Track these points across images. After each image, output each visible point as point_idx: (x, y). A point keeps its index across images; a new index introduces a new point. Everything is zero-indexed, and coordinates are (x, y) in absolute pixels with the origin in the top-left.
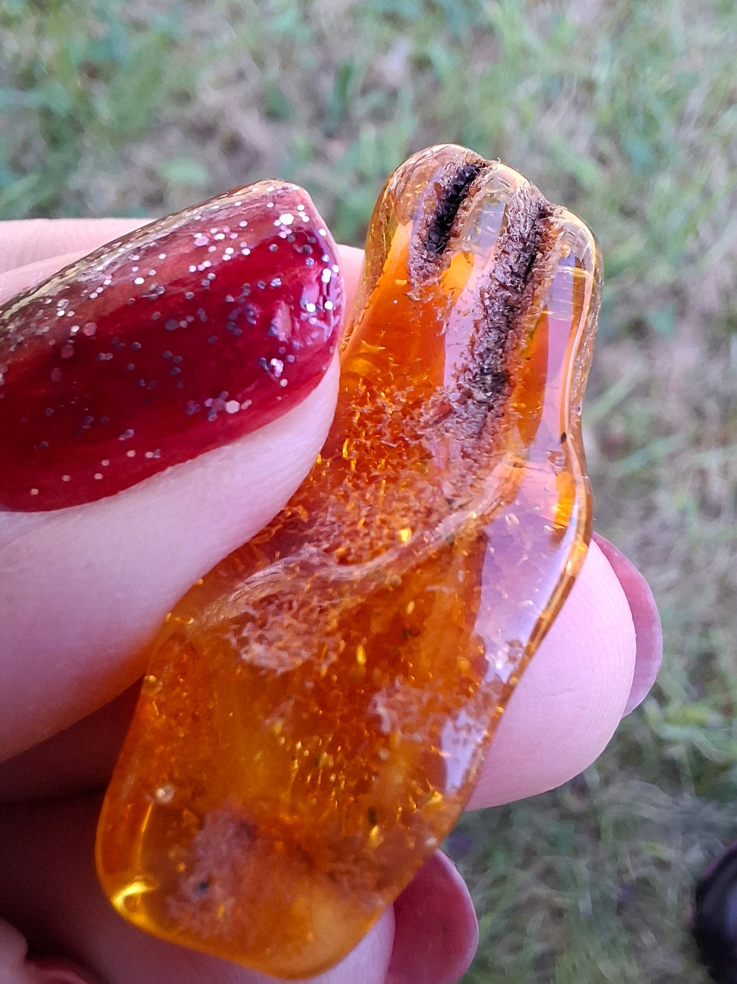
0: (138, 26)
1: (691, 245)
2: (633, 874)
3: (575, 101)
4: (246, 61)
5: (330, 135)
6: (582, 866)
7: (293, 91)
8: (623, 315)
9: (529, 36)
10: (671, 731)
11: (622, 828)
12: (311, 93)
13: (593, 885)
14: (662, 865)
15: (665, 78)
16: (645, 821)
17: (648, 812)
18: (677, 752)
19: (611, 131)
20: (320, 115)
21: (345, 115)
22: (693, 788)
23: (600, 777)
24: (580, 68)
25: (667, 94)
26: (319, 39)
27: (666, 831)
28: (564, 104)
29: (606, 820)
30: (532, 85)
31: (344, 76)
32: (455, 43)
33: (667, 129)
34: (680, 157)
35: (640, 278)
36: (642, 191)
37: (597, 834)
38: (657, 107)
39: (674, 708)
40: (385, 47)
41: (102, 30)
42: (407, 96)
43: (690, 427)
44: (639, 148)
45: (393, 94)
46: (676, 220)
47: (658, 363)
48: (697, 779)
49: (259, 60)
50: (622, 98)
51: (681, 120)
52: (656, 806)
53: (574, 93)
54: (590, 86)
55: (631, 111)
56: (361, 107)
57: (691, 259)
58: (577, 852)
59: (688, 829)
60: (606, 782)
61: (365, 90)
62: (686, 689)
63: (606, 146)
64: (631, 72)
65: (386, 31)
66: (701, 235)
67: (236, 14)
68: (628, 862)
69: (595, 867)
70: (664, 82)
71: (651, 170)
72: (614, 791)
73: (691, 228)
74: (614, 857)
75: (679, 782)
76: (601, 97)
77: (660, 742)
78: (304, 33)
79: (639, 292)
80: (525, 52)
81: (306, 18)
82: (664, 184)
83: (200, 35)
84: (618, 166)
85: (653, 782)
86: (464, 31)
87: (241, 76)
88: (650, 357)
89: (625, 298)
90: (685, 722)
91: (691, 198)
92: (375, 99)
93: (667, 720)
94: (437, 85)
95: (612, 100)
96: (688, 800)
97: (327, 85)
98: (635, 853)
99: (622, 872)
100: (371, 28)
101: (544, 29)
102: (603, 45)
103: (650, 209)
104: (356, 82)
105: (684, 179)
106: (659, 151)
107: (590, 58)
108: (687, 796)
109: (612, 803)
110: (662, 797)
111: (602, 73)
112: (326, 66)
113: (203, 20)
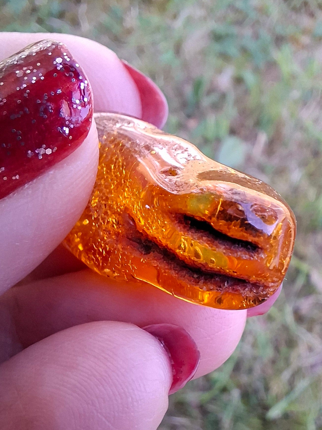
3: (319, 103)
5: (189, 116)
9: (296, 68)
12: (180, 93)
20: (184, 105)
21: (197, 105)
26: (185, 66)
28: (313, 104)
30: (296, 94)
31: (198, 86)
32: (256, 70)
40: (219, 71)
42: (231, 97)
45: (223, 96)
53: (319, 99)
56: (206, 102)
61: (209, 93)
65: (220, 62)
67: (141, 51)
78: (177, 63)
80: (293, 77)
81: (178, 53)
86: (262, 65)
92: (213, 98)
94: (247, 92)
97: (188, 90)
100: (213, 61)
101: (303, 65)
104: (205, 88)
112: (188, 80)
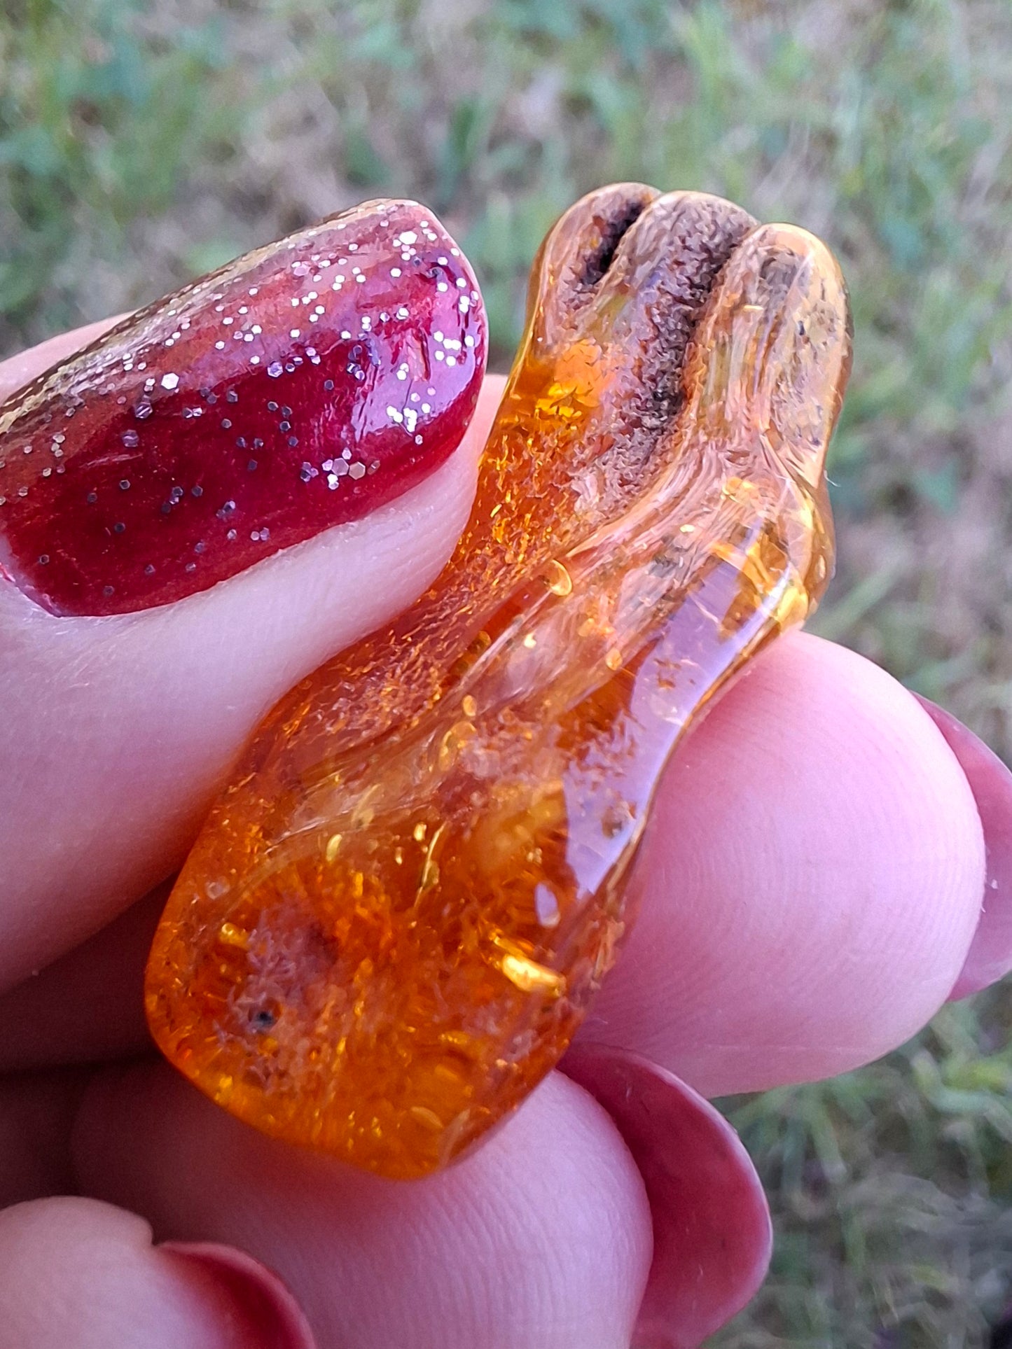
0: (157, 47)
1: (979, 375)
2: (897, 1314)
3: (807, 162)
4: (317, 99)
5: (442, 209)
6: (819, 1301)
7: (386, 144)
8: (878, 478)
9: (737, 65)
10: (952, 1099)
11: (879, 1243)
12: (414, 147)
13: (836, 1330)
14: (939, 1300)
15: (940, 130)
16: (912, 1234)
17: (918, 1220)
18: (961, 1130)
19: (861, 206)
20: (427, 179)
21: (464, 178)
22: (984, 1185)
23: (847, 1168)
24: (815, 113)
25: (944, 152)
26: (427, 68)
27: (945, 1249)
28: (789, 166)
29: (855, 1233)
30: (744, 138)
31: (462, 123)
32: (628, 74)
33: (944, 203)
34: (963, 245)
35: (905, 423)
36: (907, 293)
37: (841, 1253)
38: (928, 172)
39: (956, 1065)
40: (525, 81)
41: (102, 52)
42: (557, 152)
43: (979, 645)
44: (901, 231)
45: (536, 150)
46: (957, 339)
47: (932, 550)
48: (992, 1170)
49: (337, 98)
50: (876, 157)
51: (965, 191)
52: (932, 1212)
53: (805, 149)
54: (829, 139)
55: (889, 177)
56: (488, 168)
57: (980, 397)
58: (811, 1279)
59: (978, 1246)
60: (856, 1175)
61: (494, 144)
62: (975, 1037)
63: (853, 228)
64: (890, 120)
65: (525, 55)
66: (994, 361)
67: (302, 30)
68: (888, 1296)
69: (838, 1303)
70: (938, 135)
71: (921, 264)
72: (867, 1188)
73: (980, 349)
74: (867, 1287)
75: (964, 1176)
76: (845, 156)
77: (937, 1115)
78: (404, 59)
79: (902, 444)
80: (732, 89)
81: (406, 37)
82: (941, 284)
83: (249, 60)
84: (870, 258)
85: (926, 1176)
86: (642, 59)
87: (309, 121)
88: (919, 542)
89: (882, 453)
90: (972, 1086)
91: (980, 306)
92: (509, 156)
93: (946, 1082)
94: (602, 137)
95: (862, 160)
96: (978, 1203)
97: (438, 135)
98: (899, 1282)
99: (879, 1310)
100: (504, 52)
101: (761, 56)
102: (848, 79)
103: (920, 322)
104: (481, 131)
105: (969, 278)
106: (931, 235)
107: (830, 98)
108: (975, 1196)
109: (863, 1206)
110: (939, 1199)
111: (847, 121)
112: (436, 107)
113: (255, 37)
